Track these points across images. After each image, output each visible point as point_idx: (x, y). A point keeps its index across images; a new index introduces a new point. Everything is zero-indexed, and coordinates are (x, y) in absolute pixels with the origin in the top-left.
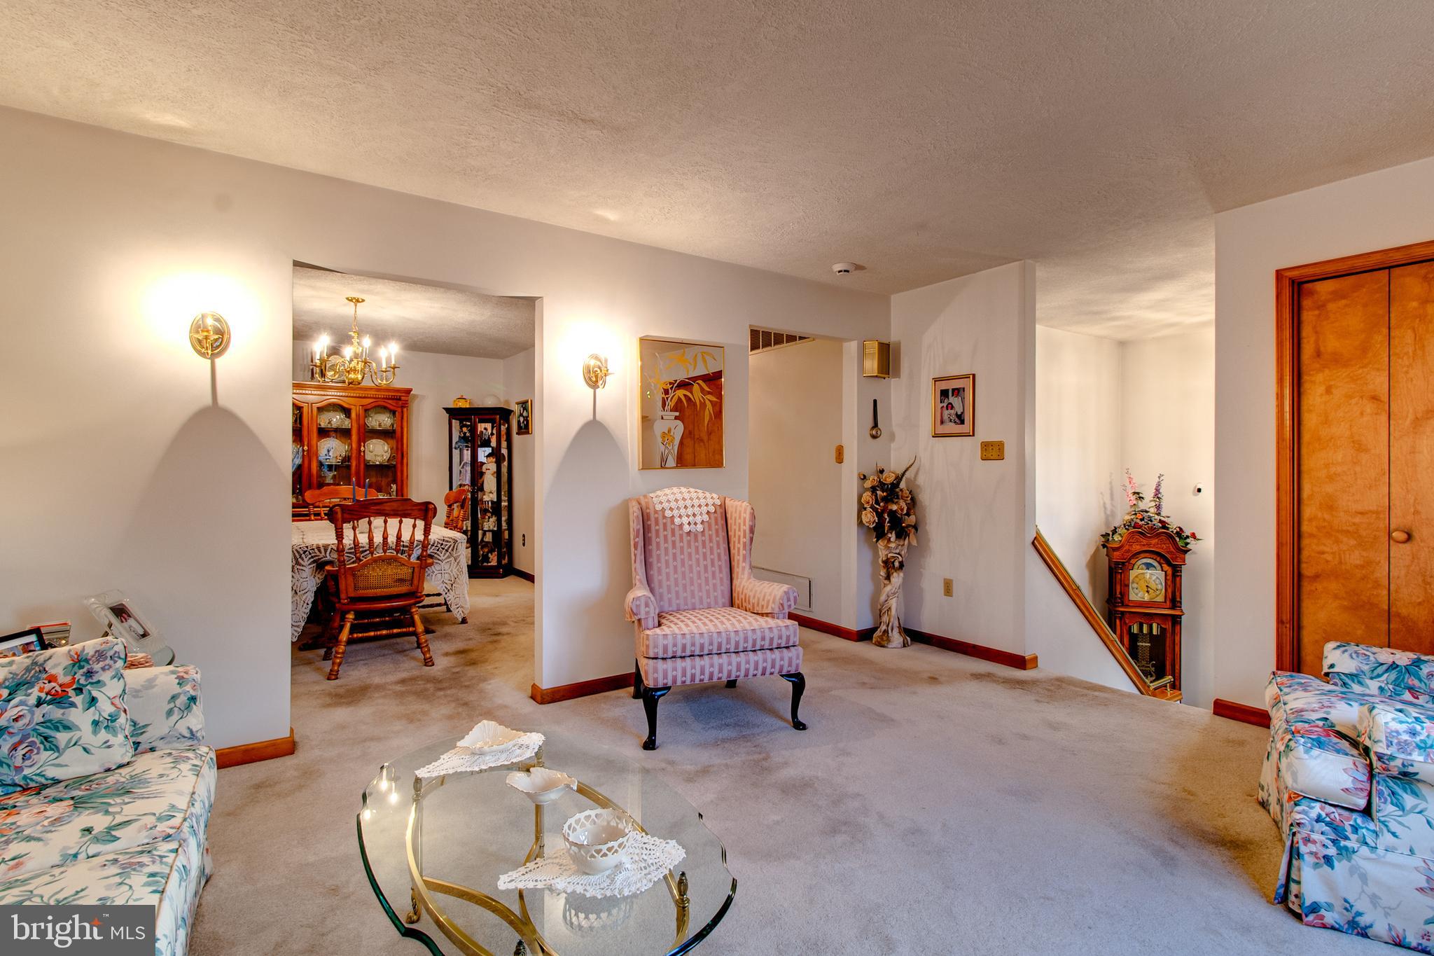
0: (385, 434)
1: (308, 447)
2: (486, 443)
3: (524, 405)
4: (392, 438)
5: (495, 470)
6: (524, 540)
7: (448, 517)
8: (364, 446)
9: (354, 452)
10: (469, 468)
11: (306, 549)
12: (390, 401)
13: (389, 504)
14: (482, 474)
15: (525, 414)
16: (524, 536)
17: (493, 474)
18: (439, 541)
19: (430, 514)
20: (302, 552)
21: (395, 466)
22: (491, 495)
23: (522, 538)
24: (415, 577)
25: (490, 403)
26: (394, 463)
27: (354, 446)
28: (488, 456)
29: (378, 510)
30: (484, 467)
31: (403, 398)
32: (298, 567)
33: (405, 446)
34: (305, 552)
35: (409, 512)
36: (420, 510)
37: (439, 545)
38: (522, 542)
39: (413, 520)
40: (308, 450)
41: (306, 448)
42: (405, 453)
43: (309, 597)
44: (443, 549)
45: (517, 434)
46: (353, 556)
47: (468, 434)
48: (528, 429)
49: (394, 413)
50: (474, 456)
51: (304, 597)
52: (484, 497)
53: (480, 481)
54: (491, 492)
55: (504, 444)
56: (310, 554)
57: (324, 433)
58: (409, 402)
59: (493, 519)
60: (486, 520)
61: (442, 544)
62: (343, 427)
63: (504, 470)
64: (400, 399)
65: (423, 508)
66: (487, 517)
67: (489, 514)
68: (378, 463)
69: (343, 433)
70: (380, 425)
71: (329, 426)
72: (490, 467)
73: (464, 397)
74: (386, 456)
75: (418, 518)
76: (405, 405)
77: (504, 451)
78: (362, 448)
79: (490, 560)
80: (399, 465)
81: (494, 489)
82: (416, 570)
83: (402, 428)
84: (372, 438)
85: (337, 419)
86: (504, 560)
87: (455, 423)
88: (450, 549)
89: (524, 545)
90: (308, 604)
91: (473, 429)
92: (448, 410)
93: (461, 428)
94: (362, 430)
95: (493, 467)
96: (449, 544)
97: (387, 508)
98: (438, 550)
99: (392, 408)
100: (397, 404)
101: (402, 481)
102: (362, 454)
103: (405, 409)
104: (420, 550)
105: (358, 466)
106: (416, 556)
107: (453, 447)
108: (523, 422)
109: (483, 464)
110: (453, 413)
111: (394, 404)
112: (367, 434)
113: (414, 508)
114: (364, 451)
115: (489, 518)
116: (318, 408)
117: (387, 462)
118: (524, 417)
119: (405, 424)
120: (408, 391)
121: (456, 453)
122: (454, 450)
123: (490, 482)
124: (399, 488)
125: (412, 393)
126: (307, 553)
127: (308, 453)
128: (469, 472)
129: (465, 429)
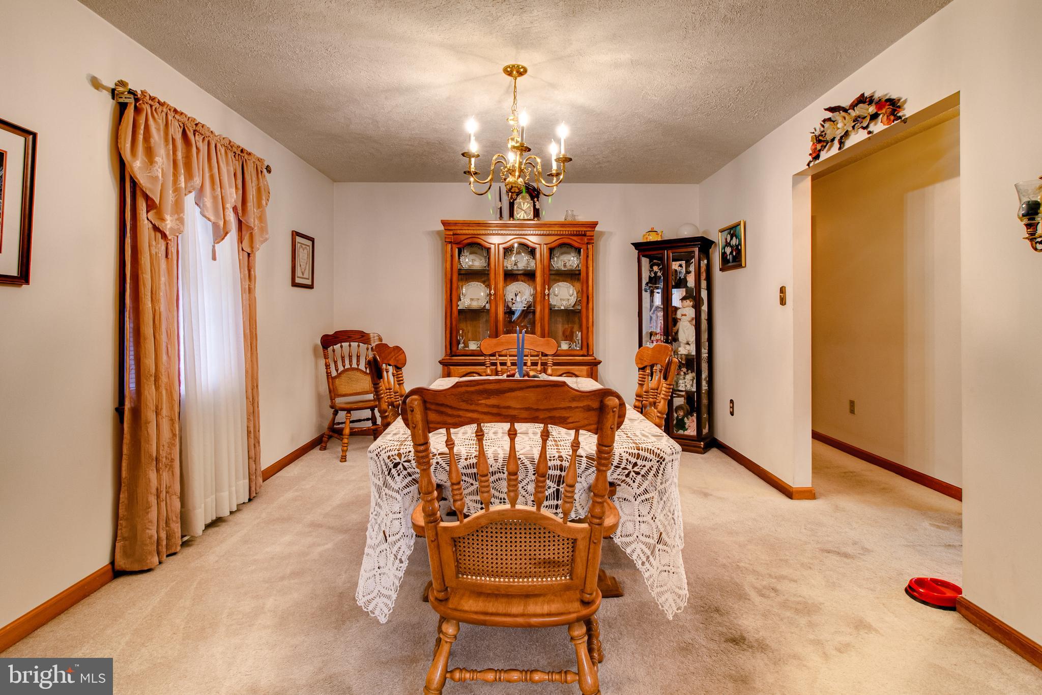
0: (572, 276)
1: (495, 291)
2: (681, 283)
3: (733, 231)
4: (579, 280)
5: (694, 316)
6: (732, 407)
7: (641, 385)
8: (549, 290)
9: (539, 296)
10: (661, 314)
11: (398, 460)
12: (574, 238)
13: (518, 393)
14: (675, 321)
15: (734, 242)
16: (732, 401)
17: (690, 321)
18: (630, 458)
19: (610, 419)
20: (391, 466)
21: (580, 312)
22: (688, 347)
23: (728, 405)
24: (578, 560)
25: (686, 232)
26: (579, 308)
27: (539, 289)
28: (683, 299)
29: (493, 406)
30: (679, 313)
31: (588, 233)
32: (387, 491)
33: (590, 288)
34: (396, 465)
35: (565, 414)
36: (588, 409)
37: (630, 467)
38: (728, 410)
39: (573, 432)
40: (495, 294)
41: (493, 292)
42: (590, 297)
43: (404, 548)
44: (637, 473)
45: (721, 270)
46: (471, 481)
47: (659, 274)
48: (740, 261)
49: (578, 251)
50: (667, 299)
51: (396, 548)
52: (680, 349)
53: (675, 329)
54: (688, 344)
55: (704, 284)
56: (405, 469)
57: (510, 276)
58: (594, 238)
59: (690, 376)
60: (682, 377)
61: (635, 464)
62: (529, 269)
63: (704, 316)
64: (585, 235)
65: (595, 405)
66: (682, 373)
67: (684, 370)
68: (563, 308)
69: (529, 276)
70: (565, 266)
71: (515, 268)
72: (686, 312)
73: (655, 230)
74: (573, 300)
75: (583, 427)
76: (590, 241)
77: (704, 294)
78: (547, 291)
79: (687, 426)
80: (584, 311)
81: (692, 339)
82: (582, 545)
83: (587, 268)
84: (559, 281)
85: (522, 262)
86: (705, 429)
87: (645, 262)
88: (651, 474)
89: (732, 414)
90: (401, 562)
91: (666, 269)
92: (637, 246)
93: (651, 267)
94: (547, 271)
95: (691, 313)
96: (648, 464)
97: (513, 404)
98: (627, 475)
99: (576, 245)
100: (582, 240)
101: (588, 328)
102: (547, 298)
103: (590, 246)
104: (593, 476)
105: (542, 310)
106: (586, 485)
107: (643, 288)
108: (731, 253)
109: (676, 309)
110: (644, 249)
111: (579, 241)
112: (553, 277)
113: (574, 404)
114: (548, 295)
115: (685, 374)
116: (504, 248)
117: (573, 307)
118: (732, 247)
119: (590, 262)
120: (594, 225)
121: (646, 296)
122: (643, 292)
123: (686, 331)
124: (584, 336)
125: (597, 229)
126: (400, 466)
127: (495, 298)
128: (662, 318)
129: (655, 268)
